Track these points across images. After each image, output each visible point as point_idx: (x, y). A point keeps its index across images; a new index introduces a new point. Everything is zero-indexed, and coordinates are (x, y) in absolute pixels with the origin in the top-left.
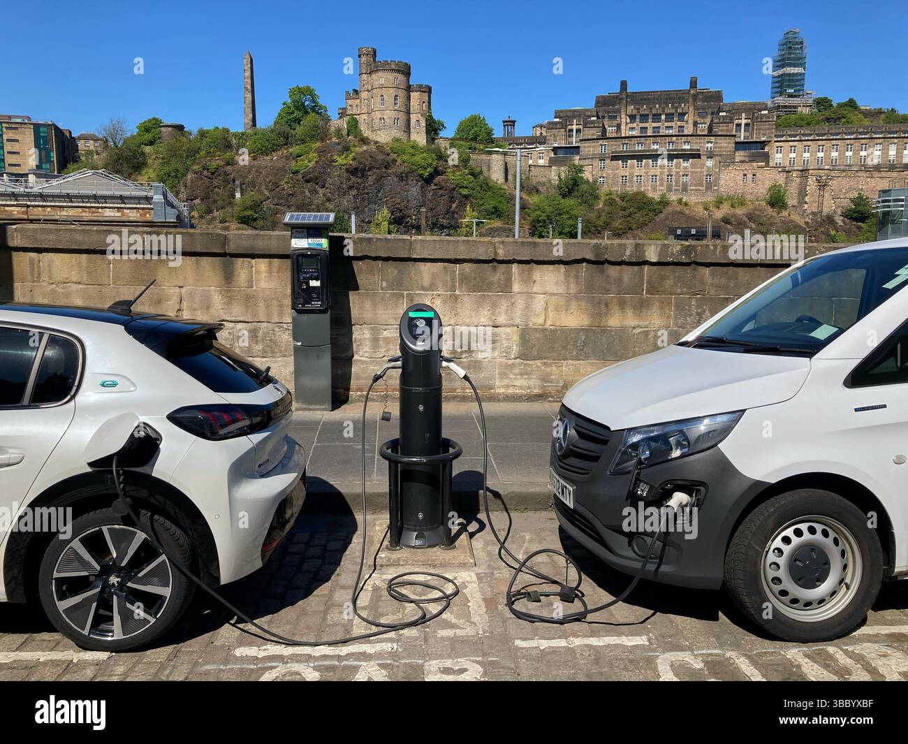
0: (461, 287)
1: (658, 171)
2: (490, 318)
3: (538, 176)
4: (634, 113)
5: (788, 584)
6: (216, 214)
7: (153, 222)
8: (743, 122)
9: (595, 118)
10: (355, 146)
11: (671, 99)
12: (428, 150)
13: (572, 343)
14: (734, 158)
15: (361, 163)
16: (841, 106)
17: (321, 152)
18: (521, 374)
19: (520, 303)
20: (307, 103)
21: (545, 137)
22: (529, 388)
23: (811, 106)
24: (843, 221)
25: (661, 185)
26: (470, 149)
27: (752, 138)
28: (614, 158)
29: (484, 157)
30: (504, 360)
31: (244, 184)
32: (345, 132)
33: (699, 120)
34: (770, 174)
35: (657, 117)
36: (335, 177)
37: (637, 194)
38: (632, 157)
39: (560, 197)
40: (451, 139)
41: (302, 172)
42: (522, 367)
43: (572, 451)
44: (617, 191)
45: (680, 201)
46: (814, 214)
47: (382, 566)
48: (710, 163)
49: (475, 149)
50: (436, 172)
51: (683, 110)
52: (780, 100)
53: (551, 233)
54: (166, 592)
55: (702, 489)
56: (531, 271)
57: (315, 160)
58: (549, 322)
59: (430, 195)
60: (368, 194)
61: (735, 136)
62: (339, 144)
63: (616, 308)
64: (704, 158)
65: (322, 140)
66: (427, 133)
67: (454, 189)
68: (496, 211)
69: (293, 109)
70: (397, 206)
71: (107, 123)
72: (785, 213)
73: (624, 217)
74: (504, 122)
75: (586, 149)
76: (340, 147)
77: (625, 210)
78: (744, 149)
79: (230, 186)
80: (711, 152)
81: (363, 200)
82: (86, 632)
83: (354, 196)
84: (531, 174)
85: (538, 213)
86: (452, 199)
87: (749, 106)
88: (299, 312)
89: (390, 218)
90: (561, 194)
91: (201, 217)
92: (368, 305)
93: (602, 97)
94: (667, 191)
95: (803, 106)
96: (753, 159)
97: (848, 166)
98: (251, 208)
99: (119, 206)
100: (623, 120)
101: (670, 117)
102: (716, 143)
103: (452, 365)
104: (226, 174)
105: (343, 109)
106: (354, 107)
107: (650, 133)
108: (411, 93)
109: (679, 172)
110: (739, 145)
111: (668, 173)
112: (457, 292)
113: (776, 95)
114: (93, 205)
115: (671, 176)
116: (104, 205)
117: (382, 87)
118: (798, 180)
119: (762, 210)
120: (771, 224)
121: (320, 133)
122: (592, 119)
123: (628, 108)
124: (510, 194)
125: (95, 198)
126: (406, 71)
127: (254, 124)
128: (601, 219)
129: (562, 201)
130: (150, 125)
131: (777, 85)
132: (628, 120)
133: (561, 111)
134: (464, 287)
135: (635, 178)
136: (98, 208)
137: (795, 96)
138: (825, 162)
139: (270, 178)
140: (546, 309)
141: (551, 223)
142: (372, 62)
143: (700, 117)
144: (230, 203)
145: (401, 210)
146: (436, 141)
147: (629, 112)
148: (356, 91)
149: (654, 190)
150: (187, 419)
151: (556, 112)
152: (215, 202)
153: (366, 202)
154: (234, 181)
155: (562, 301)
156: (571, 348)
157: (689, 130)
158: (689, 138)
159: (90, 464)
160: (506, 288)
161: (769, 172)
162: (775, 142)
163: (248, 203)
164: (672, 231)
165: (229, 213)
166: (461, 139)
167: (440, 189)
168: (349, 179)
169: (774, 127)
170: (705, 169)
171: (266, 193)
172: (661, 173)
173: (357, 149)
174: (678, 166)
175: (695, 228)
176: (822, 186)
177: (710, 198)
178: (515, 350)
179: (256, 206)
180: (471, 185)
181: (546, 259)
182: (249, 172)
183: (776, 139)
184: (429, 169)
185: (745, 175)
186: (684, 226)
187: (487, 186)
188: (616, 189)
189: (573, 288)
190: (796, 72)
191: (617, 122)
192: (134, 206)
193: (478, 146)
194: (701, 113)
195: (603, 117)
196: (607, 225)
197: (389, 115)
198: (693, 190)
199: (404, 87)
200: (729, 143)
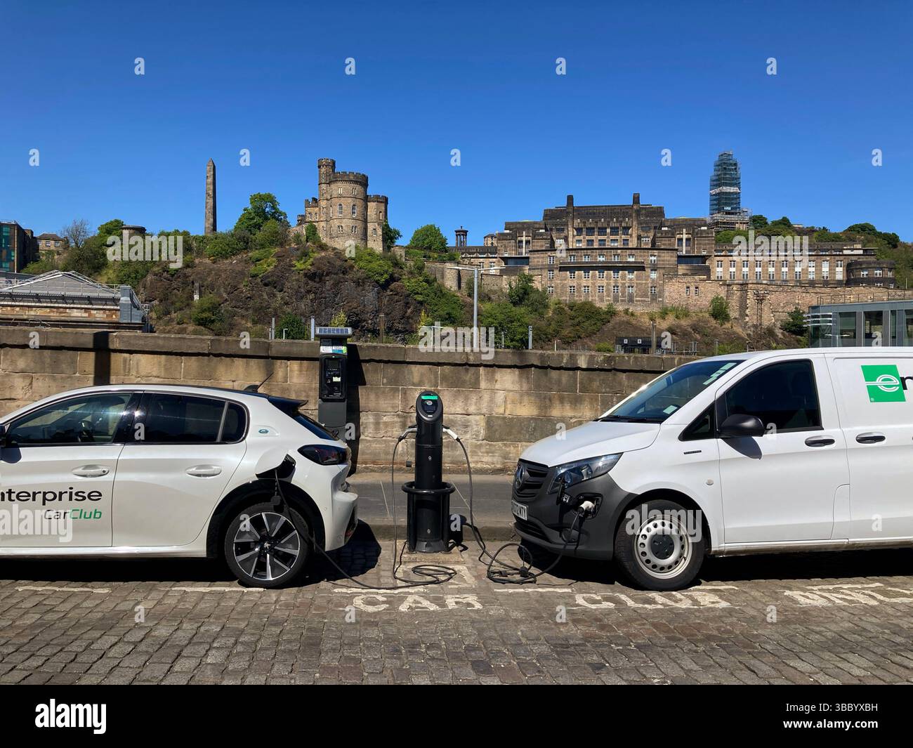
0: (442, 383)
1: (604, 282)
2: (464, 408)
3: (490, 284)
4: (580, 226)
5: (650, 556)
6: (174, 315)
7: (119, 323)
8: (685, 237)
9: (543, 231)
10: (313, 252)
11: (615, 213)
12: (383, 257)
13: (525, 429)
14: (677, 271)
15: (319, 268)
16: (775, 223)
17: (280, 257)
18: (487, 453)
19: (486, 397)
20: (267, 210)
21: (496, 247)
22: (493, 464)
23: (747, 223)
24: (782, 333)
25: (608, 296)
26: (424, 257)
27: (694, 252)
28: (562, 269)
29: (438, 265)
30: (474, 441)
31: (203, 286)
32: (303, 239)
33: (642, 234)
34: (711, 287)
35: (602, 231)
36: (292, 282)
37: (585, 303)
38: (579, 269)
39: (512, 305)
40: (406, 247)
41: (260, 276)
42: (487, 447)
43: (526, 484)
44: (566, 300)
45: (626, 311)
46: (755, 326)
47: (405, 562)
48: (654, 275)
49: (430, 257)
50: (392, 279)
51: (627, 224)
52: (719, 217)
53: (503, 339)
54: (297, 553)
55: (600, 498)
56: (494, 373)
57: (274, 264)
58: (507, 412)
59: (385, 301)
60: (325, 298)
61: (677, 250)
62: (298, 249)
63: (558, 402)
64: (648, 270)
65: (282, 245)
66: (383, 241)
67: (409, 295)
68: (450, 317)
69: (253, 215)
70: (354, 310)
71: (70, 225)
72: (728, 325)
73: (573, 325)
74: (456, 232)
75: (536, 260)
76: (299, 252)
77: (573, 319)
78: (686, 263)
79: (189, 287)
80: (654, 265)
81: (320, 303)
82: (251, 575)
83: (312, 300)
84: (483, 282)
85: (490, 319)
86: (407, 305)
87: (689, 222)
88: (324, 400)
89: (347, 322)
90: (512, 302)
91: (159, 318)
92: (372, 397)
93: (550, 210)
94: (614, 301)
95: (741, 223)
96: (695, 272)
97: (783, 281)
98: (209, 310)
99: (86, 306)
100: (571, 233)
101: (615, 231)
102: (659, 256)
103: (449, 431)
104: (186, 276)
105: (302, 216)
106: (314, 215)
107: (596, 245)
108: (368, 203)
109: (625, 284)
110: (682, 259)
111: (614, 284)
112: (439, 388)
113: (715, 212)
114: (60, 305)
115: (618, 287)
116: (72, 306)
117: (340, 196)
118: (739, 293)
119: (706, 322)
120: (715, 336)
121: (279, 239)
122: (541, 231)
123: (575, 221)
124: (463, 301)
125: (64, 298)
126: (363, 182)
127: (215, 229)
128: (551, 327)
129: (513, 309)
130: (111, 227)
131: (715, 202)
132: (575, 233)
133: (512, 223)
134: (444, 384)
135: (583, 289)
136: (66, 308)
137: (733, 214)
138: (763, 277)
139: (230, 281)
140: (505, 402)
141: (503, 330)
142: (332, 174)
143: (643, 231)
144: (188, 305)
145: (357, 315)
146: (392, 249)
147: (576, 225)
148: (315, 200)
149: (602, 300)
150: (309, 452)
151: (507, 224)
152: (173, 303)
153: (323, 305)
154: (193, 283)
155: (517, 396)
156: (525, 432)
157: (633, 243)
158: (633, 251)
159: (257, 475)
160: (475, 385)
161: (710, 285)
162: (715, 256)
163: (206, 306)
164: (619, 341)
165: (187, 314)
166: (416, 247)
167: (395, 295)
168: (307, 284)
169: (714, 242)
170: (650, 281)
171: (225, 295)
172: (608, 284)
173: (316, 254)
174: (623, 278)
175: (641, 338)
176: (760, 300)
177: (655, 309)
178: (482, 433)
179: (214, 308)
180: (426, 291)
181: (505, 364)
182: (209, 275)
183: (716, 254)
184: (385, 276)
185: (688, 287)
186: (631, 336)
187: (441, 293)
188: (564, 298)
189: (525, 387)
190: (732, 191)
191: (564, 234)
192: (101, 307)
193: (431, 254)
194: (644, 227)
195: (551, 230)
196: (556, 333)
197: (347, 223)
198: (639, 301)
199: (362, 197)
200: (671, 257)
